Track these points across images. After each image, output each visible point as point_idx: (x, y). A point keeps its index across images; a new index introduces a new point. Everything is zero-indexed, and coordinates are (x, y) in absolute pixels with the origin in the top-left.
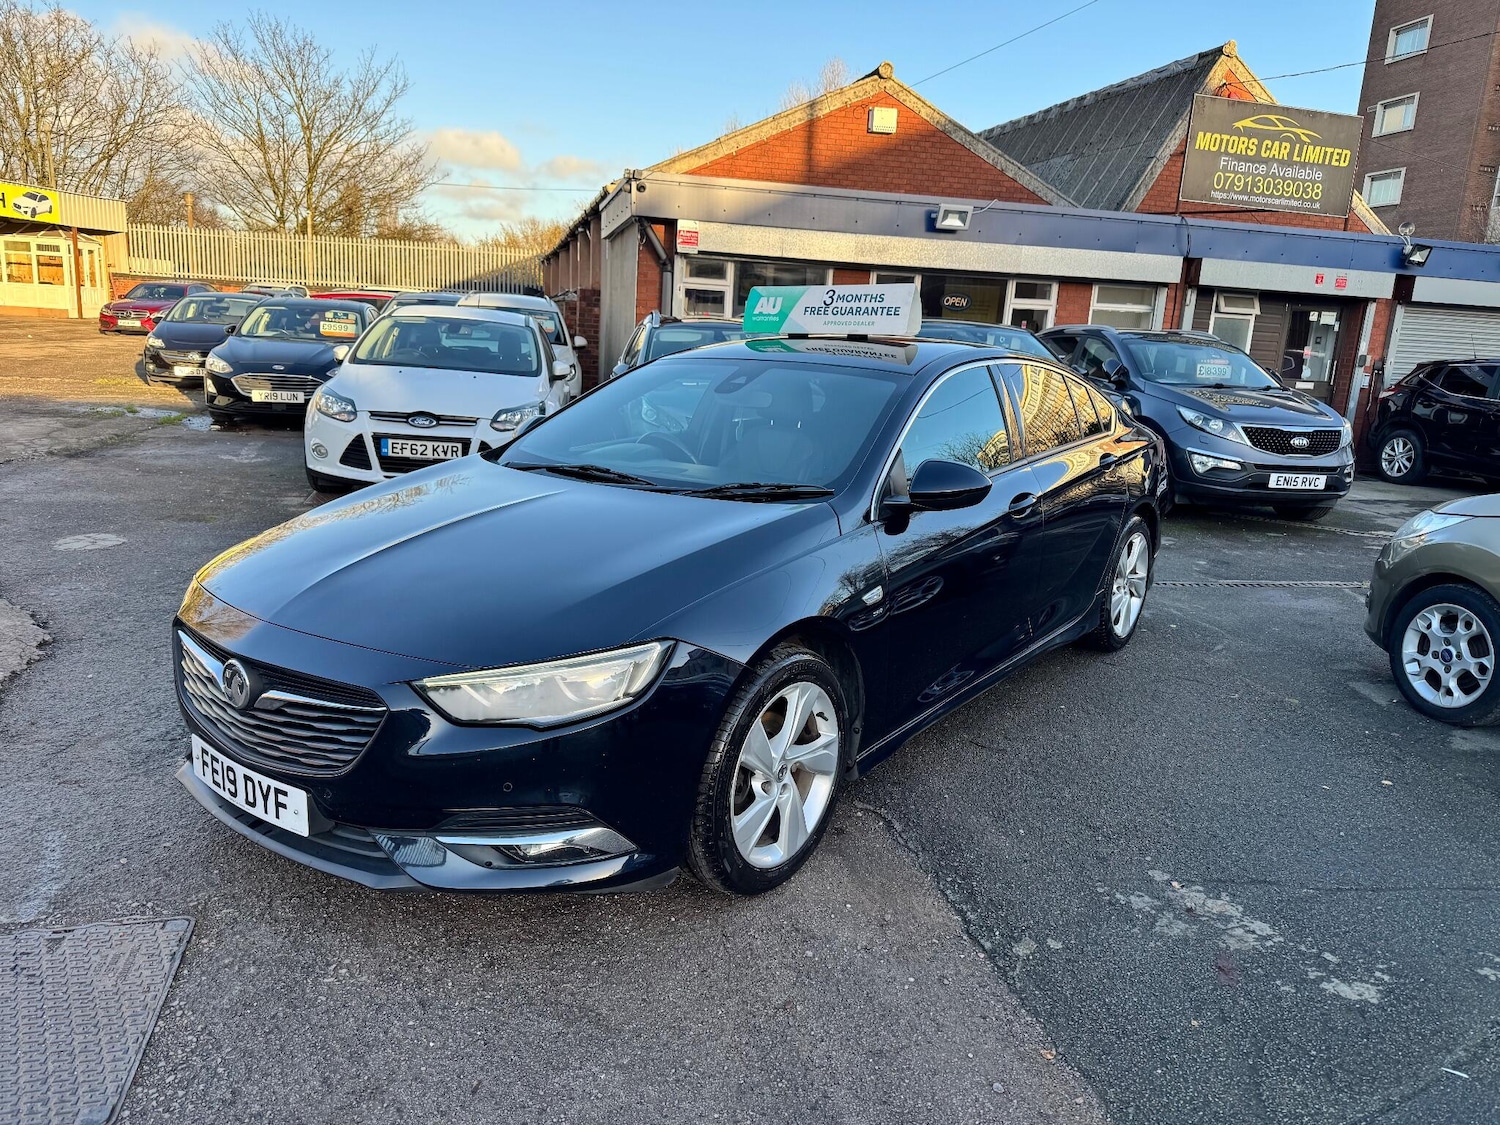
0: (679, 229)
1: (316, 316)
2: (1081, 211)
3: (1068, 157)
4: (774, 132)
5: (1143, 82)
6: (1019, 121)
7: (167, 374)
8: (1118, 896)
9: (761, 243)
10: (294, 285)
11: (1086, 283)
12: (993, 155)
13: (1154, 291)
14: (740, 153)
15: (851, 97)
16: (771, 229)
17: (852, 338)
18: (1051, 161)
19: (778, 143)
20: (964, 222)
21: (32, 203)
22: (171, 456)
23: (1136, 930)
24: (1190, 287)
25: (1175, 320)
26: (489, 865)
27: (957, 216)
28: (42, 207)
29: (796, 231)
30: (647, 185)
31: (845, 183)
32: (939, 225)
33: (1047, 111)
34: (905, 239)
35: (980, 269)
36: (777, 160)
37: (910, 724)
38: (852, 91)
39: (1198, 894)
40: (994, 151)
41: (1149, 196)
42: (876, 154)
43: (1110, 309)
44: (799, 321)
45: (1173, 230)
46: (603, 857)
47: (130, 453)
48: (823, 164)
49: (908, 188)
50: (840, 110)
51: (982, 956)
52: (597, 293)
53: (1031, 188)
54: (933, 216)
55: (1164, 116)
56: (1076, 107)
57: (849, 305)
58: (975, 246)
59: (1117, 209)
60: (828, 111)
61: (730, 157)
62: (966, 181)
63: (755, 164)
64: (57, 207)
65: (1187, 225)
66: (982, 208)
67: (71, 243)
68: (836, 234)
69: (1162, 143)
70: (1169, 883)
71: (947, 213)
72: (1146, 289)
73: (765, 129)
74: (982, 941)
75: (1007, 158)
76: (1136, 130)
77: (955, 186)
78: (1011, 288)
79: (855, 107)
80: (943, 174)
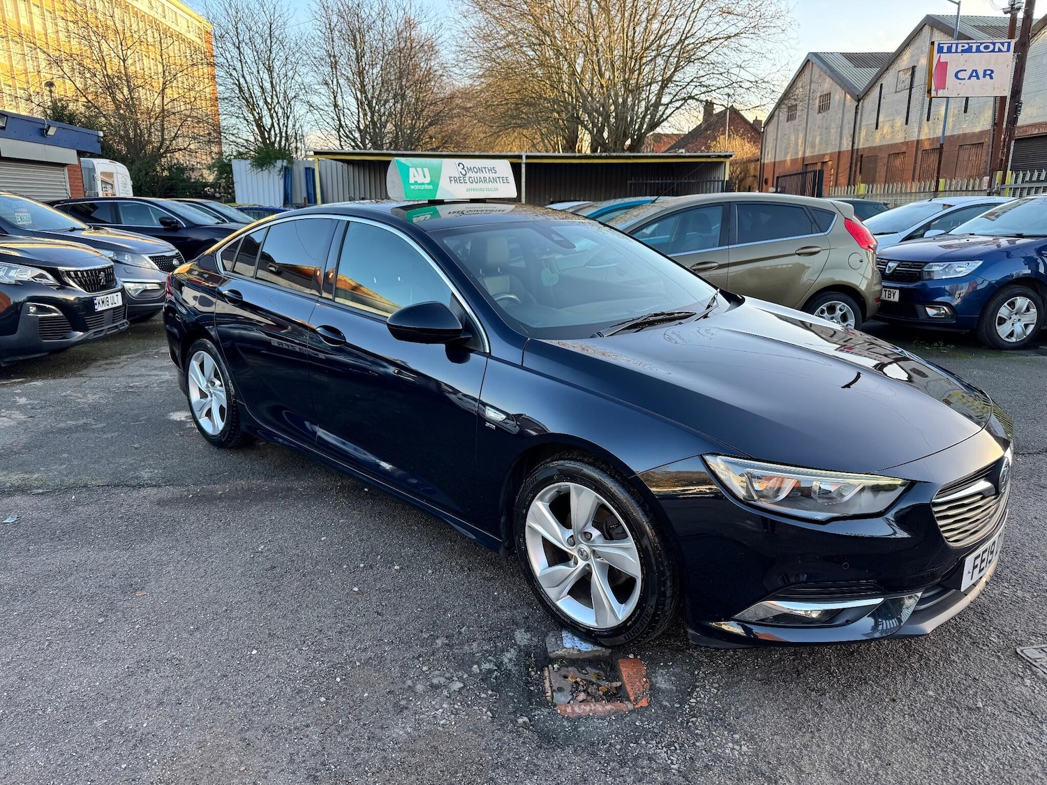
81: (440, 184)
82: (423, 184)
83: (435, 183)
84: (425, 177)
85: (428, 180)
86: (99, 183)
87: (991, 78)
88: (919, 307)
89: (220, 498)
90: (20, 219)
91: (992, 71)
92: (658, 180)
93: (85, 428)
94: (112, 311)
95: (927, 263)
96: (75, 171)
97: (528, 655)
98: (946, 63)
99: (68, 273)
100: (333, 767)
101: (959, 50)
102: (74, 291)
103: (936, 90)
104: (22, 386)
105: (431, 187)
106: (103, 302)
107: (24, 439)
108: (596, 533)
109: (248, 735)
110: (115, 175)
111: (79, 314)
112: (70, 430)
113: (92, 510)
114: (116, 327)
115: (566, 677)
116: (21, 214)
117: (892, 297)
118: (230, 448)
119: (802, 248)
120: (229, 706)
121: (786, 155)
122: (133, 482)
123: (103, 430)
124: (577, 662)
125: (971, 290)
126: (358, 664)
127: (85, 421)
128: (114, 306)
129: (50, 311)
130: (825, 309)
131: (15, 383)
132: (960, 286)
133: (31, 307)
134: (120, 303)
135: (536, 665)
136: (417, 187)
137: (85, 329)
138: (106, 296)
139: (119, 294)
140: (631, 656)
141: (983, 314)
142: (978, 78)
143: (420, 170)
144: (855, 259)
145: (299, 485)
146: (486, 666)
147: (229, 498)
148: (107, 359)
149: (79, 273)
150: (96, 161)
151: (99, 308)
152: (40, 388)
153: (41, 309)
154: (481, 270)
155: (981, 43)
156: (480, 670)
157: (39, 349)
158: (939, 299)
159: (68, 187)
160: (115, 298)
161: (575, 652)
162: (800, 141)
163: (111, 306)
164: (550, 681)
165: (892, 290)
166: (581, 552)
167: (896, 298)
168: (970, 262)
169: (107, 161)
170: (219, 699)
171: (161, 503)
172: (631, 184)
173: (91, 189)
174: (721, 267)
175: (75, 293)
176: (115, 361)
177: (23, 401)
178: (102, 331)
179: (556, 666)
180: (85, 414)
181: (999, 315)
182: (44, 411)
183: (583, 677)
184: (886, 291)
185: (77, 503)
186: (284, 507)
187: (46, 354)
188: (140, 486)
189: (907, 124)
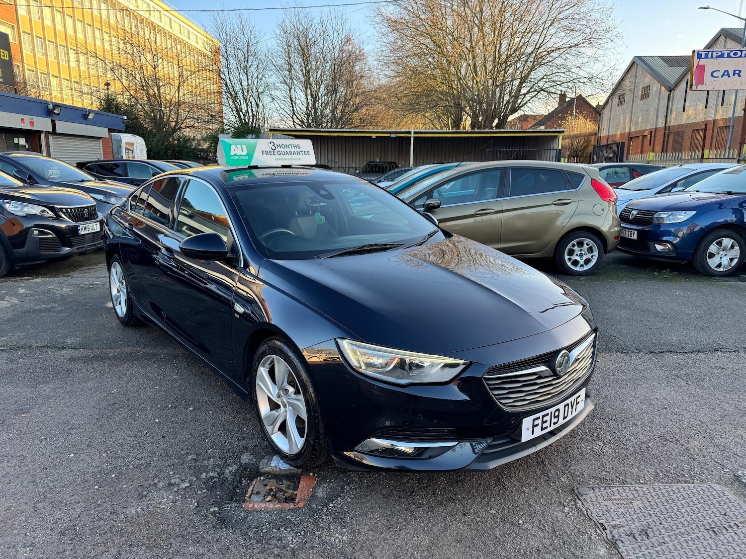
81: (255, 155)
82: (242, 155)
83: (250, 155)
84: (243, 151)
85: (245, 153)
86: (124, 150)
87: (740, 76)
88: (651, 244)
89: (109, 358)
90: (51, 174)
91: (740, 71)
92: (509, 148)
93: (50, 310)
94: (92, 234)
95: (657, 212)
96: (108, 142)
97: (245, 469)
98: (704, 66)
99: (61, 210)
100: (78, 528)
101: (714, 56)
102: (66, 222)
103: (696, 86)
104: (27, 282)
105: (247, 158)
106: (85, 229)
107: (10, 315)
108: (291, 390)
109: (38, 505)
110: (135, 144)
111: (68, 236)
112: (41, 311)
113: (27, 361)
114: (95, 245)
115: (266, 485)
116: (53, 171)
117: (633, 236)
118: (131, 326)
119: (558, 200)
120: (38, 486)
121: (616, 131)
122: (60, 346)
123: (60, 312)
124: (278, 476)
125: (689, 232)
126: (131, 467)
127: (52, 305)
128: (93, 231)
129: (47, 234)
130: (576, 243)
131: (24, 279)
132: (681, 228)
133: (35, 231)
134: (99, 229)
135: (249, 477)
136: (236, 157)
137: (71, 246)
138: (87, 225)
139: (98, 223)
140: (311, 474)
141: (696, 250)
142: (729, 76)
143: (239, 146)
144: (598, 208)
145: (162, 352)
146: (212, 474)
147: (115, 358)
148: (90, 265)
149: (69, 210)
150: (122, 135)
151: (81, 232)
152: (38, 283)
153: (41, 233)
154: (296, 212)
155: (731, 51)
156: (206, 477)
157: (39, 258)
158: (665, 238)
159: (102, 152)
160: (95, 226)
161: (278, 470)
162: (627, 121)
163: (91, 231)
164: (253, 488)
165: (632, 231)
166: (283, 402)
167: (635, 237)
168: (687, 212)
169: (130, 135)
170: (34, 482)
171: (71, 360)
172: (489, 151)
173: (118, 154)
174: (497, 212)
175: (65, 223)
176: (95, 267)
177: (22, 291)
178: (84, 247)
179: (262, 478)
180: (55, 300)
181: (709, 251)
182: (31, 298)
183: (278, 486)
184: (629, 231)
185: (20, 357)
186: (145, 366)
187: (45, 261)
188: (64, 348)
189: (706, 108)
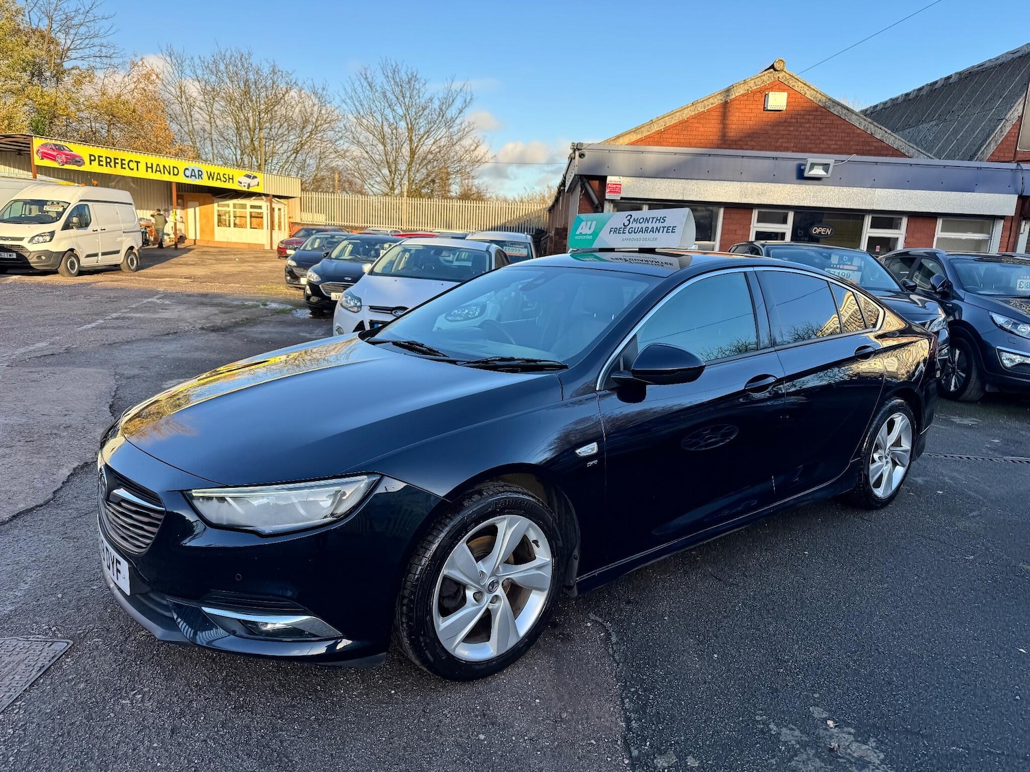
0: (608, 182)
1: (377, 247)
2: (936, 161)
3: (934, 123)
4: (693, 114)
5: (999, 62)
6: (897, 99)
7: (296, 283)
8: (772, 726)
9: (667, 190)
10: (395, 229)
11: (932, 217)
12: (864, 123)
13: (992, 222)
14: (667, 129)
15: (752, 86)
16: (675, 180)
17: (642, 251)
18: (920, 127)
19: (696, 121)
20: (827, 172)
21: (248, 180)
22: (270, 332)
23: (773, 761)
24: (1024, 219)
25: (1010, 245)
26: (234, 633)
27: (821, 167)
28: (253, 182)
29: (695, 181)
30: (587, 153)
31: (745, 147)
32: (806, 174)
33: (920, 90)
34: (780, 185)
35: (840, 206)
36: (694, 133)
37: (638, 556)
38: (753, 81)
39: (846, 736)
40: (865, 120)
41: (998, 149)
42: (770, 125)
43: (952, 237)
44: (607, 239)
45: (1009, 174)
46: (312, 639)
47: (248, 330)
48: (732, 134)
49: (794, 149)
50: (743, 95)
51: (627, 762)
52: (565, 230)
53: (895, 147)
54: (803, 167)
55: (1015, 86)
56: (943, 85)
57: (640, 226)
58: (837, 189)
59: (971, 159)
60: (734, 96)
61: (660, 132)
62: (842, 143)
63: (678, 136)
64: (261, 183)
65: (1022, 170)
66: (842, 161)
67: (269, 204)
68: (726, 182)
69: (1011, 107)
70: (825, 720)
71: (813, 165)
72: (985, 221)
73: (686, 111)
74: (632, 748)
75: (876, 124)
76: (991, 99)
77: (833, 147)
78: (868, 220)
79: (754, 93)
80: (823, 138)
81: (600, 235)
83: (595, 234)
